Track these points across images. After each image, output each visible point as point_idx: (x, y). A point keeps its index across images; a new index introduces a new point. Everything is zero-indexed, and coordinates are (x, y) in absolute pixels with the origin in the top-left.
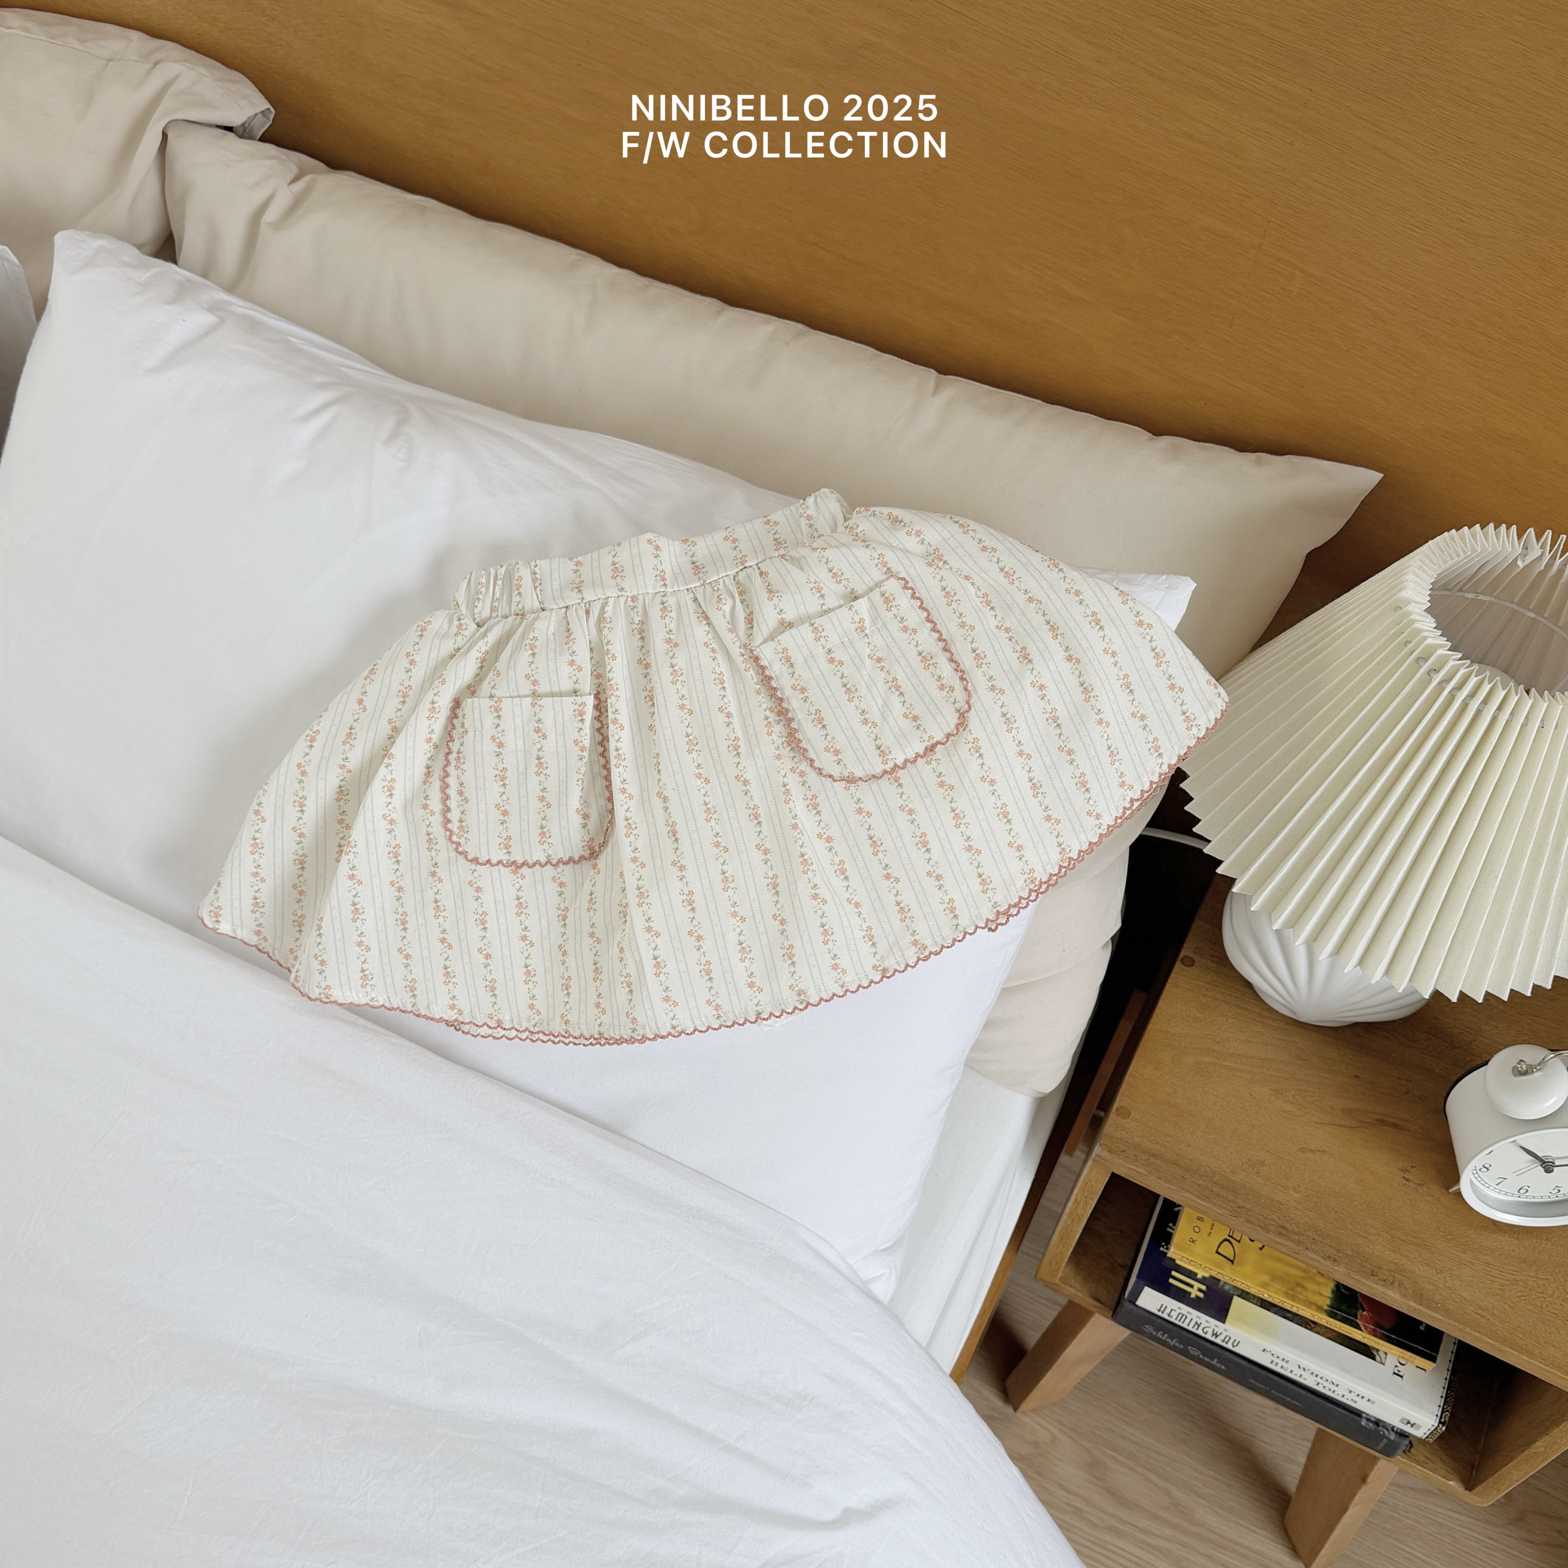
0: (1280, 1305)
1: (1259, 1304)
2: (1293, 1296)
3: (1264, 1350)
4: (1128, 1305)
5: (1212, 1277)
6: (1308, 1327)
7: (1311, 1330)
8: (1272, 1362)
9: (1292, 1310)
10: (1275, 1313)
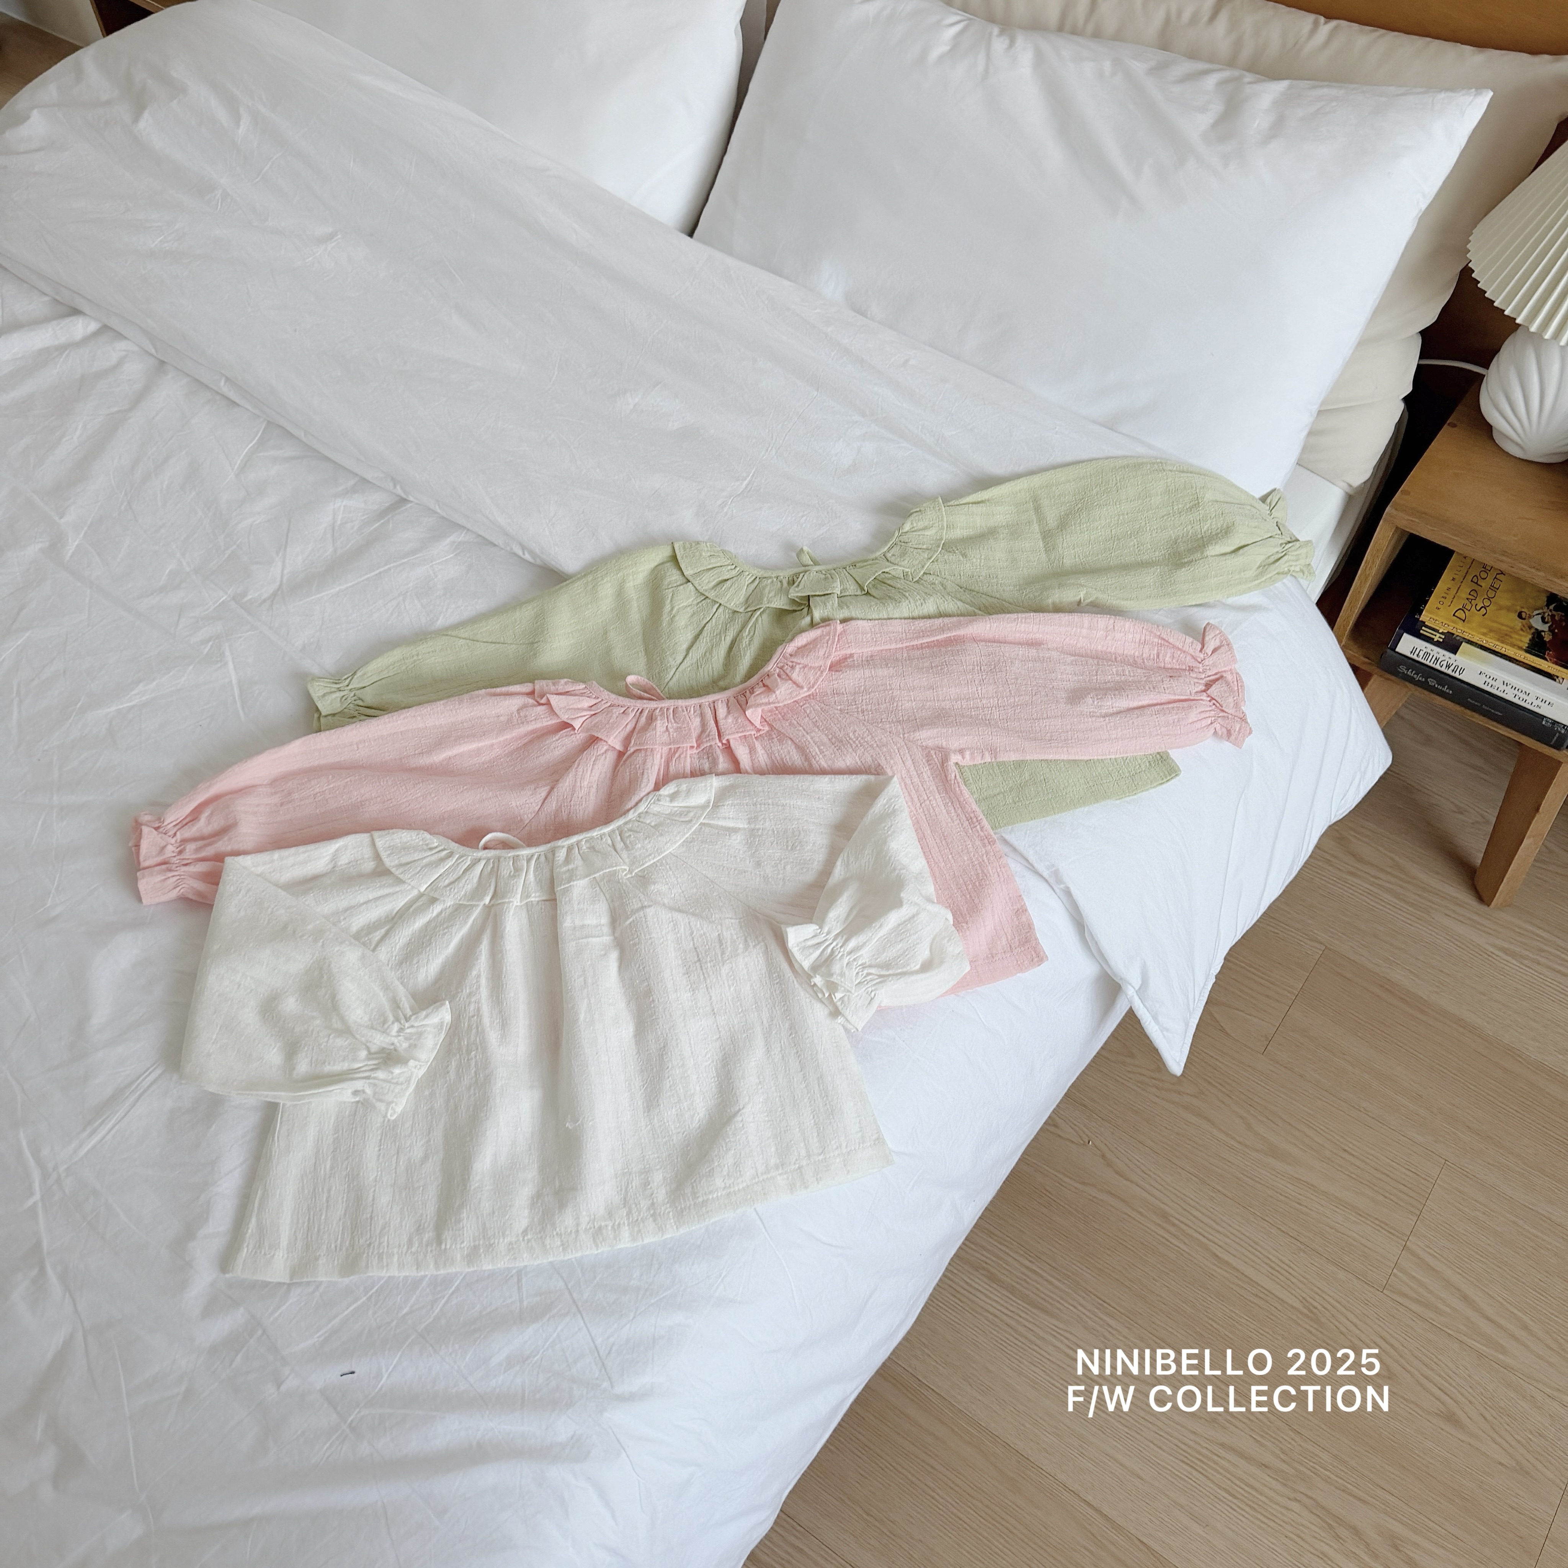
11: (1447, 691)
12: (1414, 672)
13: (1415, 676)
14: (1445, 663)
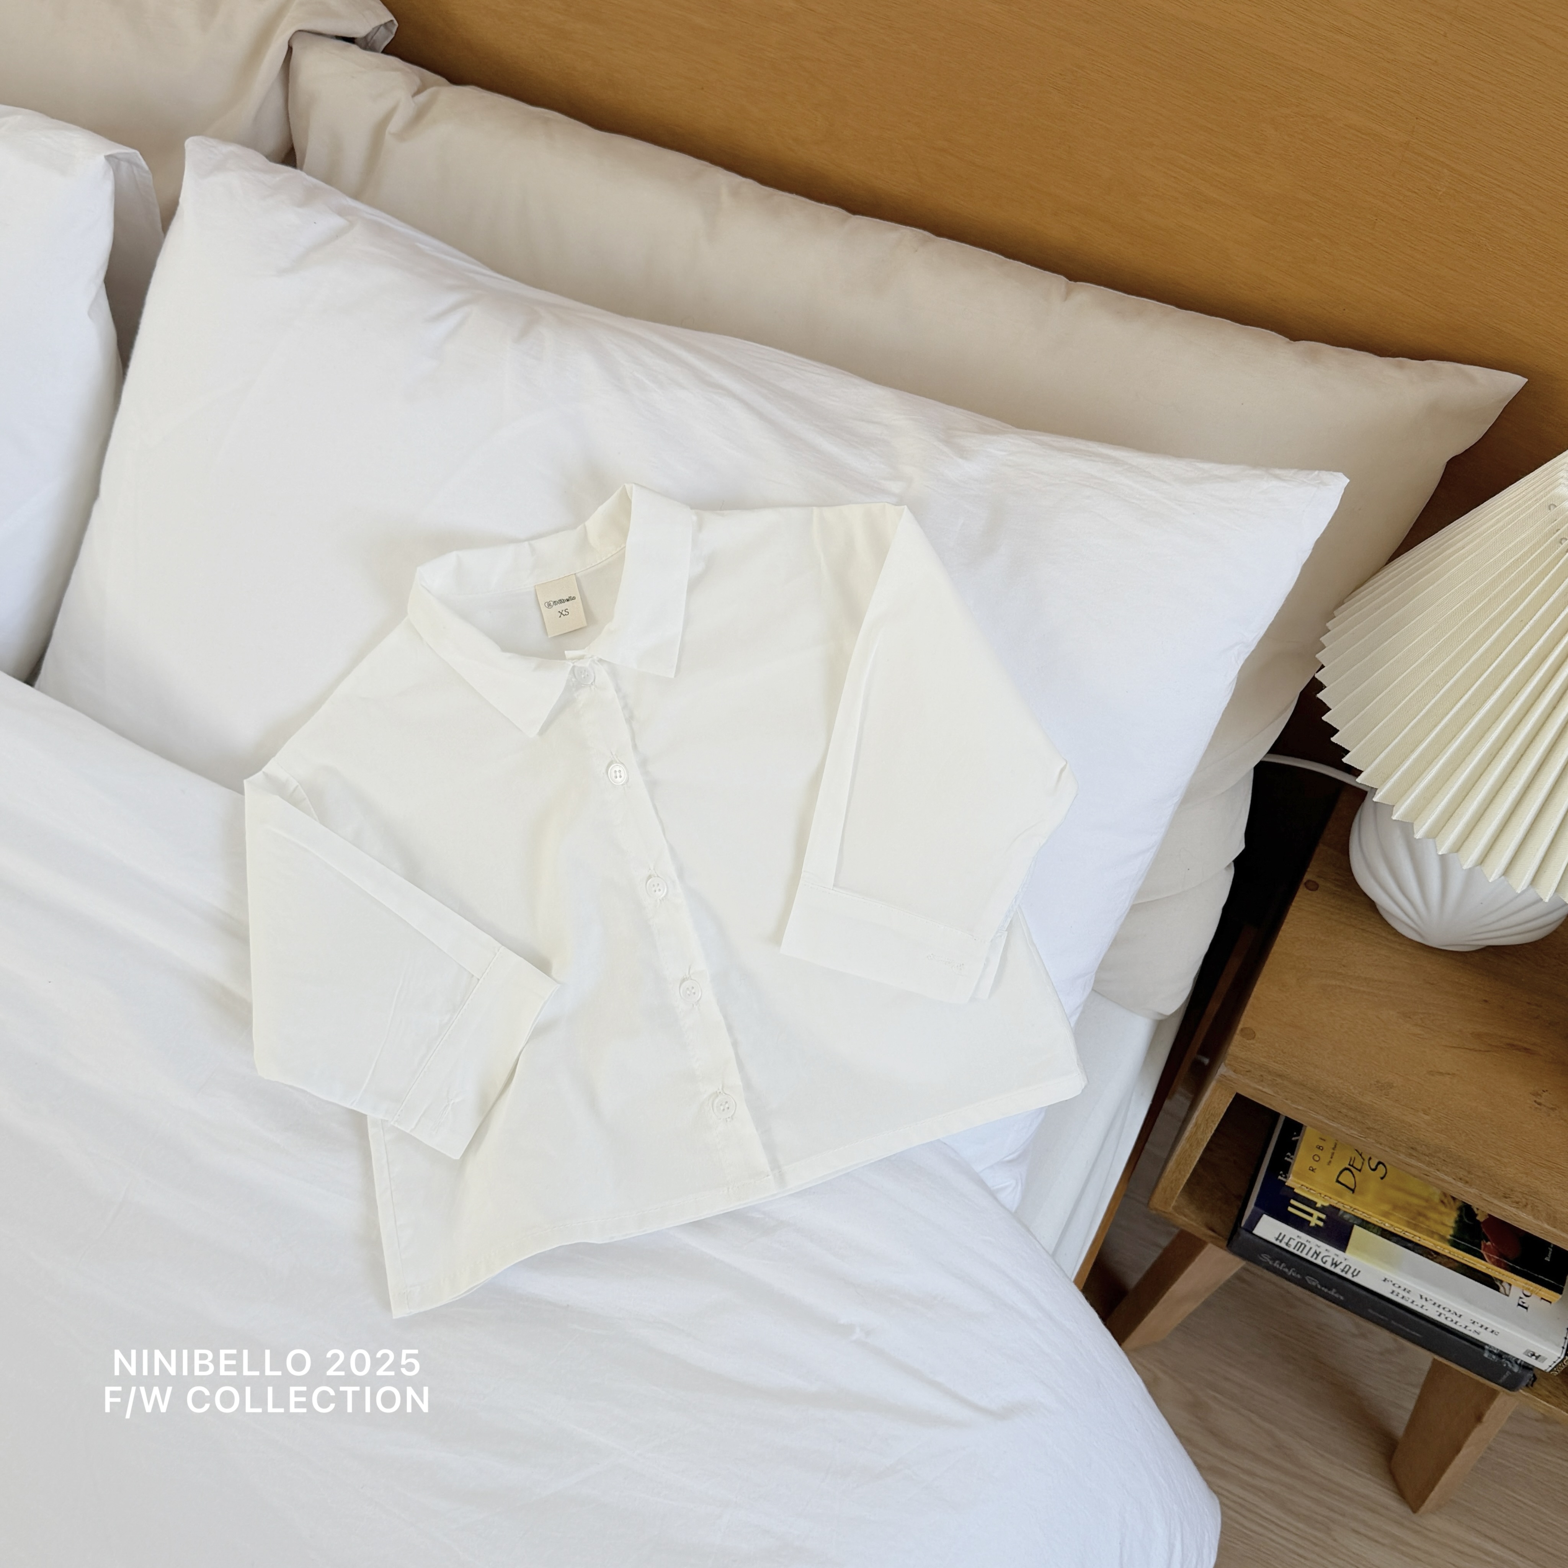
0: (1401, 1234)
1: (1379, 1233)
2: (1415, 1225)
3: (1385, 1280)
4: (1244, 1234)
5: (1331, 1205)
6: (1430, 1257)
7: (1432, 1260)
8: (1393, 1292)
9: (1412, 1239)
10: (1396, 1243)
11: (1337, 1295)
12: (1283, 1265)
13: (1286, 1270)
14: (1330, 1261)
